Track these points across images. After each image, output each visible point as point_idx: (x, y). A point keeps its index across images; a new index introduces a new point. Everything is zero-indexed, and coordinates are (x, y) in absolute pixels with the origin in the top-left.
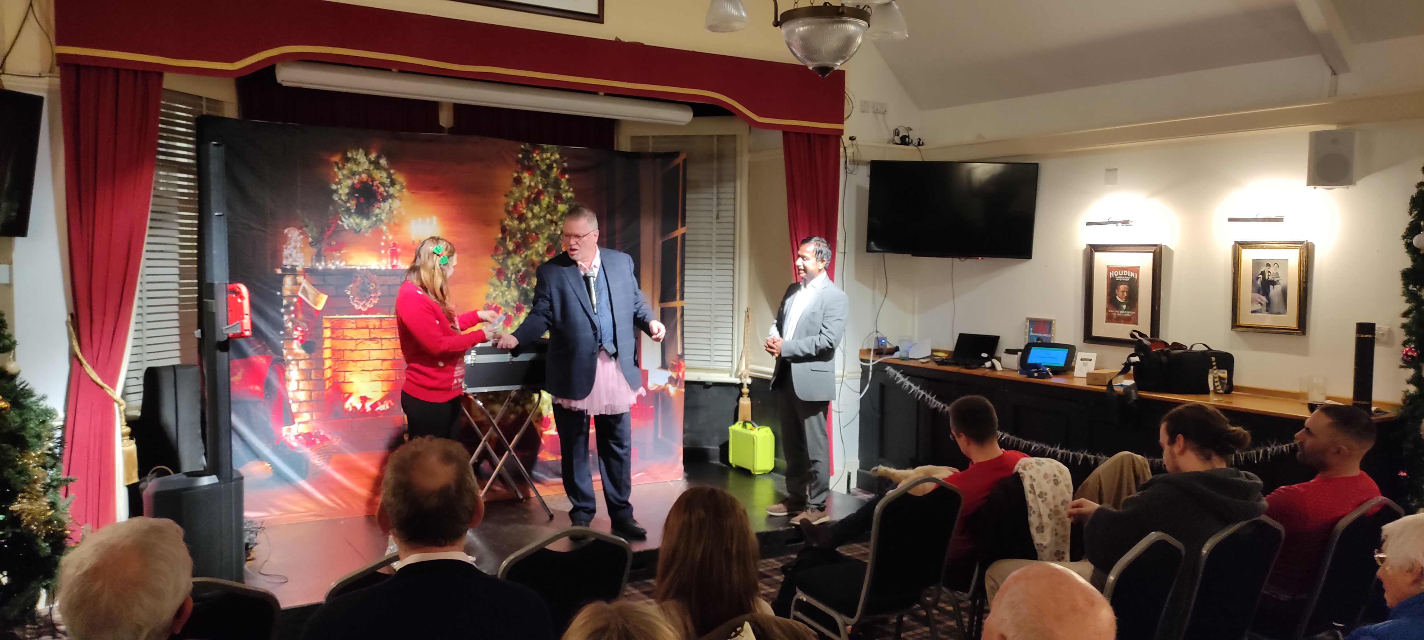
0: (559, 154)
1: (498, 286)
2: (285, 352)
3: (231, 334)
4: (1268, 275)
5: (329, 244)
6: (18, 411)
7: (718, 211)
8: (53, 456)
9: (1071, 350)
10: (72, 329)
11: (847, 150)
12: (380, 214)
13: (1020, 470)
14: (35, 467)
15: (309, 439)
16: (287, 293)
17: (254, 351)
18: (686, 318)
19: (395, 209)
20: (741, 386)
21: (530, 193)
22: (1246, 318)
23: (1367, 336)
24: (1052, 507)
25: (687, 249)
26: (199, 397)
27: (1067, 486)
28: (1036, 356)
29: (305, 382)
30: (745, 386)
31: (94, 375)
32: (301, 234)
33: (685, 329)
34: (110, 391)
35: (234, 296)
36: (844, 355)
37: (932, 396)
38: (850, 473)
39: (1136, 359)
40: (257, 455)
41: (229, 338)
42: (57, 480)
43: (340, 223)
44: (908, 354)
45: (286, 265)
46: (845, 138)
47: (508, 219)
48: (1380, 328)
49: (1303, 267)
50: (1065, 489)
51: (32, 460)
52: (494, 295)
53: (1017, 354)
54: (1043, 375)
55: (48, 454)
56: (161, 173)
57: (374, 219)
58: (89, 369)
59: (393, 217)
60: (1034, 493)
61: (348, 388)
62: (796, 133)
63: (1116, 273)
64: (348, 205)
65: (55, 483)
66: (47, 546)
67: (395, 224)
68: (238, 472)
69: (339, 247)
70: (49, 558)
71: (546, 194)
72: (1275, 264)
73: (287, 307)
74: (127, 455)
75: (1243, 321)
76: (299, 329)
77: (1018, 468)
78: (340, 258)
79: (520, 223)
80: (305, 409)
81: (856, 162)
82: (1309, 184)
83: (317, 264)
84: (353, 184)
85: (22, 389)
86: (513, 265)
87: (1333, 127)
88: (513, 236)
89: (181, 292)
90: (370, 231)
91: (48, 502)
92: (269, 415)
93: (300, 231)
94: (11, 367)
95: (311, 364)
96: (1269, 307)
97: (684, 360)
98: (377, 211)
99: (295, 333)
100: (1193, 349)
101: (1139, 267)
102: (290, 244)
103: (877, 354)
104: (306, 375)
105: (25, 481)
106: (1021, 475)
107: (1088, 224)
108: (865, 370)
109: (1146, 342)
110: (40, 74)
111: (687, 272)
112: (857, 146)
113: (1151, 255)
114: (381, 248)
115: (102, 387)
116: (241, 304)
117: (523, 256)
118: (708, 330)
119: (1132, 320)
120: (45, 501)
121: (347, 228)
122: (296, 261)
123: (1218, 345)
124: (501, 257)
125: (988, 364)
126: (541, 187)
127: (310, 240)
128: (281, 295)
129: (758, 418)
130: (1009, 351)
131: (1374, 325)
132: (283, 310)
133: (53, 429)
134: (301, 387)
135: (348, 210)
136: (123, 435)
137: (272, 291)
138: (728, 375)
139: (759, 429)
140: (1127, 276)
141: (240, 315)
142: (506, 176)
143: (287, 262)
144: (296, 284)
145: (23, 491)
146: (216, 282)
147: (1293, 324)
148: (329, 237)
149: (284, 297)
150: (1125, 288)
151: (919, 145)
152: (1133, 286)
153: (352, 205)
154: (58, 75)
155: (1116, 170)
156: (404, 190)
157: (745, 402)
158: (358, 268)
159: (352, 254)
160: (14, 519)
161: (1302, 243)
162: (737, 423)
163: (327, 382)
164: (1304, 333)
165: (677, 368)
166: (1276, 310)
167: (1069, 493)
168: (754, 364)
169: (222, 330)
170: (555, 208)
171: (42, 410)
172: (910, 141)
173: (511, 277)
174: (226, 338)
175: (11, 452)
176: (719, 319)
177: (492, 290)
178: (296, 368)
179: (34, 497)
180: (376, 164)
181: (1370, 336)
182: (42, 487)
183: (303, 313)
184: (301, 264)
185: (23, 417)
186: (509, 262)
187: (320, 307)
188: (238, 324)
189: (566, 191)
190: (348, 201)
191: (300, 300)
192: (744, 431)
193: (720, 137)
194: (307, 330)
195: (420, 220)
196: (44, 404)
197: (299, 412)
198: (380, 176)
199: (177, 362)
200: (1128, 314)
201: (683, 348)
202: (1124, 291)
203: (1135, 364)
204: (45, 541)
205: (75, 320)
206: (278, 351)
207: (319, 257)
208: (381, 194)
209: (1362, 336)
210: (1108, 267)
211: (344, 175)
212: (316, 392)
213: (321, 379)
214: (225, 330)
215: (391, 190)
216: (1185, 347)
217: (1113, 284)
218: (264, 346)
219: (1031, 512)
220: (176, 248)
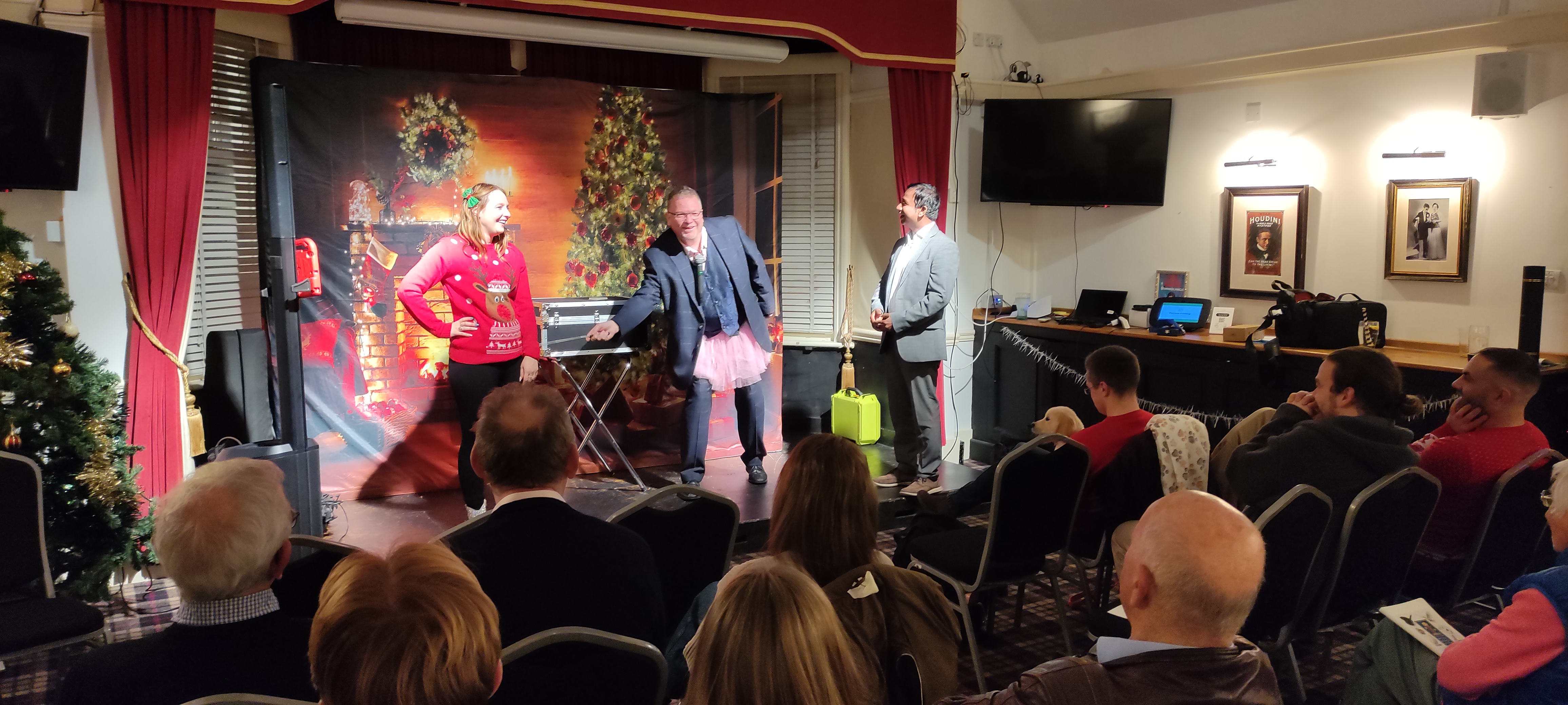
0: (643, 97)
1: (579, 243)
2: (354, 315)
3: (300, 293)
4: (1426, 217)
5: (398, 198)
6: (79, 376)
7: (817, 160)
8: (117, 423)
9: (1206, 305)
10: (129, 291)
11: (959, 88)
12: (452, 164)
13: (1153, 427)
14: (99, 435)
15: (383, 409)
16: (354, 251)
17: (322, 314)
18: (783, 278)
19: (467, 160)
20: (844, 350)
21: (612, 140)
22: (1401, 265)
23: (1535, 280)
24: (1187, 466)
25: (784, 202)
26: (266, 364)
27: (1204, 444)
28: (1167, 312)
29: (377, 347)
30: (848, 350)
31: (155, 340)
32: (368, 187)
33: (783, 290)
34: (172, 357)
35: (302, 251)
36: (956, 315)
37: (1053, 358)
38: (963, 443)
39: (1279, 312)
40: (329, 426)
41: (298, 297)
42: (123, 449)
43: (409, 175)
44: (1026, 312)
45: (353, 222)
46: (957, 75)
47: (589, 169)
48: (1551, 271)
49: (1465, 205)
50: (1201, 447)
51: (97, 427)
52: (576, 253)
53: (1146, 310)
54: (1175, 332)
55: (113, 422)
56: (213, 122)
57: (445, 170)
58: (149, 333)
59: (466, 168)
60: (1168, 451)
61: (423, 354)
62: (903, 70)
63: (1257, 219)
64: (417, 155)
65: (121, 452)
66: (116, 518)
67: (468, 175)
68: (312, 440)
69: (409, 200)
70: (119, 530)
71: (630, 141)
72: (1435, 204)
73: (355, 266)
74: (192, 425)
75: (1397, 268)
76: (369, 290)
77: (1151, 425)
78: (411, 214)
79: (603, 173)
80: (378, 377)
81: (969, 102)
82: (1474, 113)
83: (386, 220)
84: (422, 132)
85: (82, 353)
86: (596, 219)
87: (1503, 50)
88: (595, 187)
89: (241, 252)
90: (441, 183)
91: (116, 472)
92: (341, 383)
93: (367, 184)
94: (70, 329)
95: (383, 328)
96: (1426, 254)
97: (782, 324)
98: (448, 161)
99: (365, 294)
100: (1341, 300)
101: (1283, 212)
102: (356, 198)
103: (991, 314)
104: (378, 340)
105: (91, 449)
106: (1153, 433)
107: (1227, 165)
108: (978, 332)
109: (1289, 293)
110: (83, 12)
111: (784, 227)
112: (970, 83)
113: (1296, 198)
114: (453, 202)
115: (164, 353)
116: (310, 260)
117: (606, 209)
118: (807, 290)
119: (1276, 270)
120: (113, 470)
121: (417, 181)
122: (364, 217)
123: (1369, 296)
124: (582, 211)
125: (1114, 322)
126: (624, 133)
127: (378, 193)
128: (348, 254)
129: (862, 385)
130: (1137, 308)
131: (1543, 268)
132: (351, 270)
133: (115, 396)
134: (373, 354)
135: (417, 160)
136: (188, 404)
137: (339, 249)
138: (830, 339)
139: (863, 397)
140: (1269, 222)
141: (309, 272)
142: (586, 122)
143: (354, 218)
144: (364, 241)
145: (89, 461)
146: (282, 237)
147: (1454, 271)
148: (398, 190)
149: (352, 255)
150: (1267, 235)
151: (1038, 82)
152: (1275, 232)
153: (421, 154)
154: (103, 13)
155: (1259, 104)
156: (477, 138)
157: (848, 368)
158: (430, 224)
159: (423, 209)
160: (82, 490)
161: (1465, 180)
162: (841, 391)
163: (401, 347)
164: (1465, 280)
165: (775, 330)
166: (1434, 255)
167: (1206, 451)
168: (858, 326)
169: (291, 288)
170: (641, 157)
171: (103, 375)
172: (1029, 78)
173: (594, 233)
174: (295, 297)
175: (75, 418)
176: (819, 278)
177: (574, 247)
178: (368, 333)
179: (102, 468)
180: (445, 109)
181: (1539, 281)
182: (109, 455)
183: (371, 274)
184: (369, 220)
185: (84, 382)
186: (592, 217)
187: (390, 267)
188: (307, 281)
189: (652, 138)
190: (416, 151)
191: (369, 259)
192: (847, 399)
193: (818, 77)
194: (377, 291)
195: (494, 171)
196: (105, 369)
197: (371, 380)
198: (450, 123)
199: (239, 327)
200: (1270, 264)
201: (781, 310)
202: (1266, 239)
203: (1276, 317)
204: (115, 513)
205: (132, 281)
206: (347, 314)
207: (387, 212)
208: (452, 143)
209: (1530, 280)
210: (1248, 212)
211: (411, 122)
212: (389, 359)
213: (394, 344)
214: (294, 288)
215: (463, 139)
216: (1332, 298)
217: (1253, 232)
218: (332, 309)
219: (1164, 472)
220: (233, 205)
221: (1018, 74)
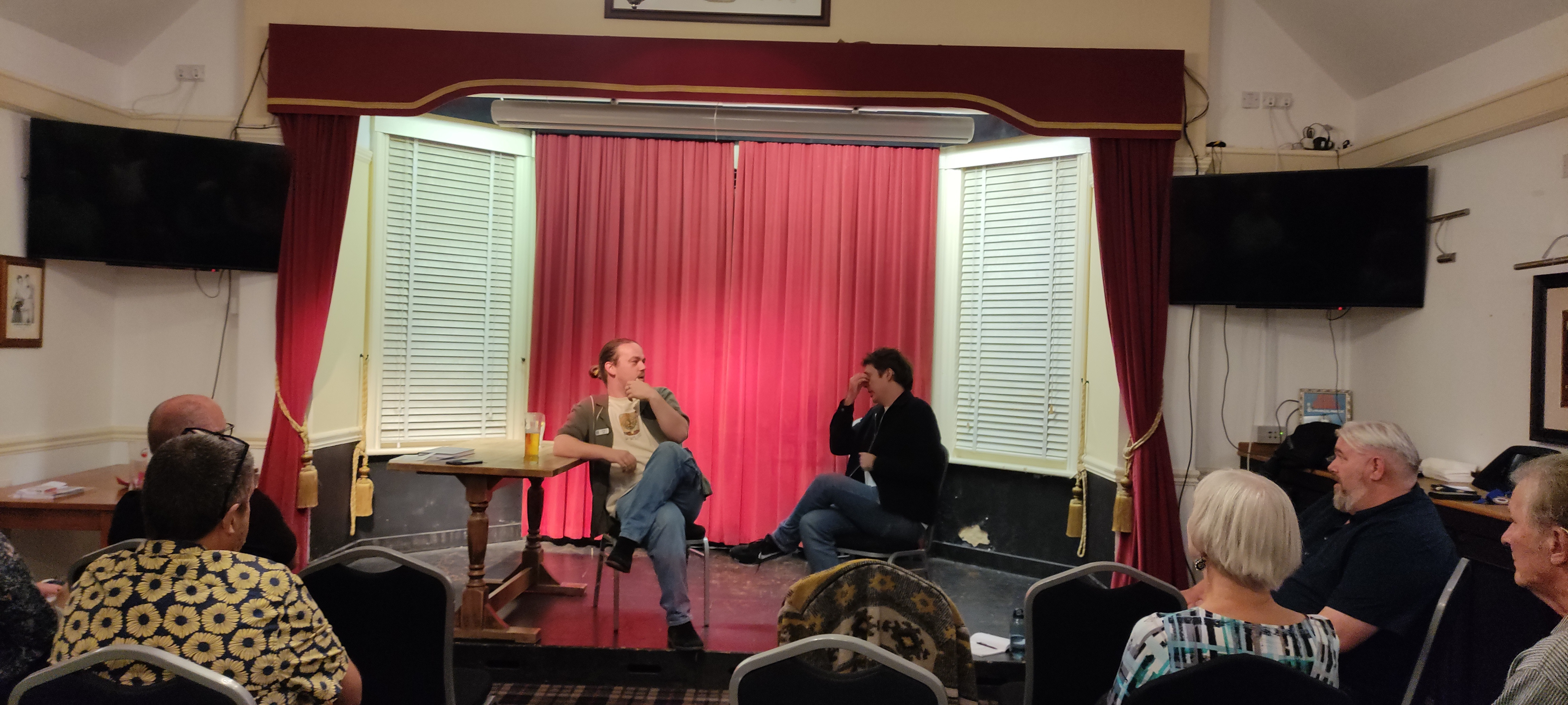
20: (1073, 482)
30: (1078, 482)
31: (284, 408)
46: (1193, 144)
58: (281, 402)
112: (1223, 153)
115: (287, 419)
118: (1040, 408)
151: (1345, 147)
154: (279, 125)
157: (1075, 504)
168: (1088, 454)
172: (1330, 144)
176: (1054, 394)
193: (1060, 159)
221: (1315, 141)
